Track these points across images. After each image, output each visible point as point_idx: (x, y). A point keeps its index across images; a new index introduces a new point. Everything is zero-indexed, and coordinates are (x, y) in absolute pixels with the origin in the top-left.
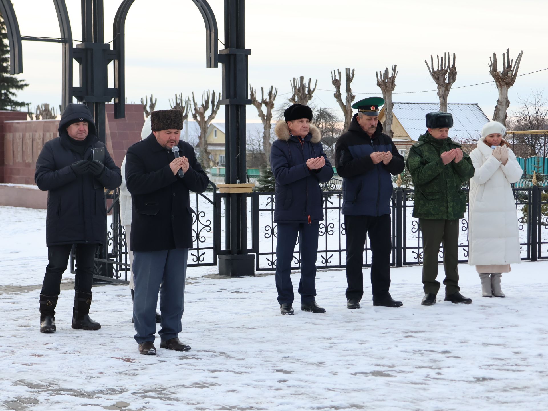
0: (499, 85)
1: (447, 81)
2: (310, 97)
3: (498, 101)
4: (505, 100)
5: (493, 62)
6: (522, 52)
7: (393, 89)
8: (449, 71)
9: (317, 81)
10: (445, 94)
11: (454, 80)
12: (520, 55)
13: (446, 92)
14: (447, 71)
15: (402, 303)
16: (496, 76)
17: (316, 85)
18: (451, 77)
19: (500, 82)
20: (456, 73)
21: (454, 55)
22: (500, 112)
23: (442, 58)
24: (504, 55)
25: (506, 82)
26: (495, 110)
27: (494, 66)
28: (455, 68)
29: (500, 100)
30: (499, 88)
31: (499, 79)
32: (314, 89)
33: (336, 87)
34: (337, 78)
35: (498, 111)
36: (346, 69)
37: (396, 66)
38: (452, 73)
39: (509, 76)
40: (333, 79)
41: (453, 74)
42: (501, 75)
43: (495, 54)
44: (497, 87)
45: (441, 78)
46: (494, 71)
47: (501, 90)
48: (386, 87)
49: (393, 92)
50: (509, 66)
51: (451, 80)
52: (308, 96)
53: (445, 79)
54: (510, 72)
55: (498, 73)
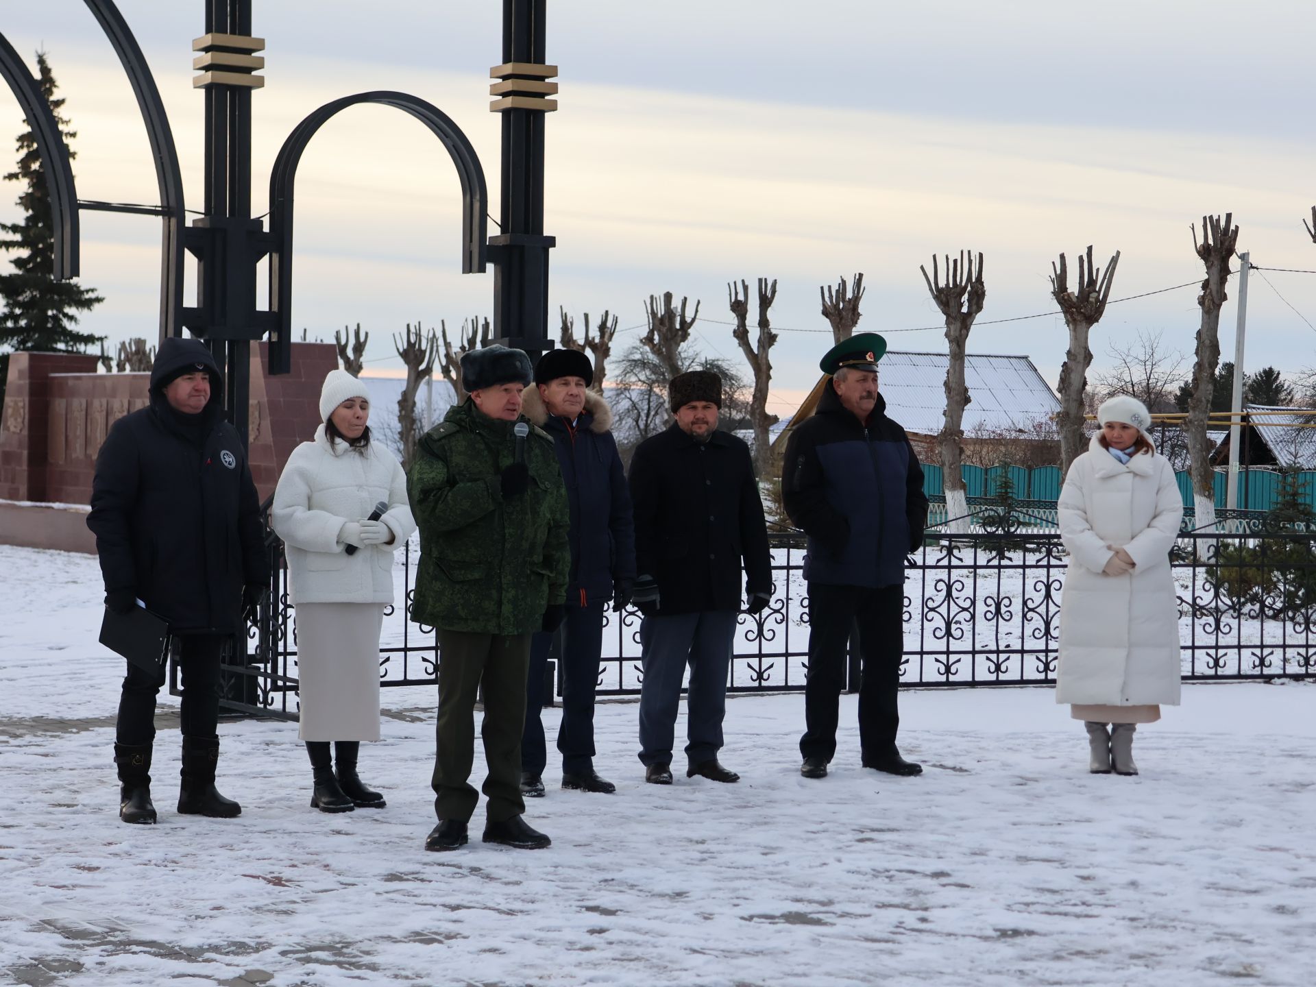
0: (1070, 319)
1: (965, 309)
2: (685, 336)
3: (1069, 353)
4: (1083, 351)
5: (1058, 272)
6: (1118, 253)
7: (854, 323)
8: (969, 288)
9: (699, 302)
10: (961, 335)
11: (980, 308)
12: (1114, 260)
13: (964, 332)
14: (966, 287)
15: (920, 767)
16: (1065, 300)
17: (697, 311)
18: (974, 301)
19: (1072, 314)
20: (983, 294)
21: (981, 255)
22: (1073, 376)
23: (955, 261)
24: (1081, 258)
25: (1084, 315)
26: (1063, 371)
27: (1061, 279)
28: (982, 284)
29: (1073, 351)
30: (1071, 325)
31: (1071, 307)
32: (693, 320)
33: (737, 316)
34: (741, 297)
35: (1069, 374)
36: (760, 280)
37: (861, 275)
38: (976, 292)
39: (1092, 302)
40: (733, 300)
41: (978, 295)
42: (1074, 300)
43: (1062, 257)
44: (1068, 323)
45: (952, 303)
46: (1061, 291)
47: (1075, 330)
48: (842, 319)
50: (1092, 282)
51: (974, 308)
52: (680, 333)
53: (962, 305)
54: (1094, 295)
55: (1069, 295)
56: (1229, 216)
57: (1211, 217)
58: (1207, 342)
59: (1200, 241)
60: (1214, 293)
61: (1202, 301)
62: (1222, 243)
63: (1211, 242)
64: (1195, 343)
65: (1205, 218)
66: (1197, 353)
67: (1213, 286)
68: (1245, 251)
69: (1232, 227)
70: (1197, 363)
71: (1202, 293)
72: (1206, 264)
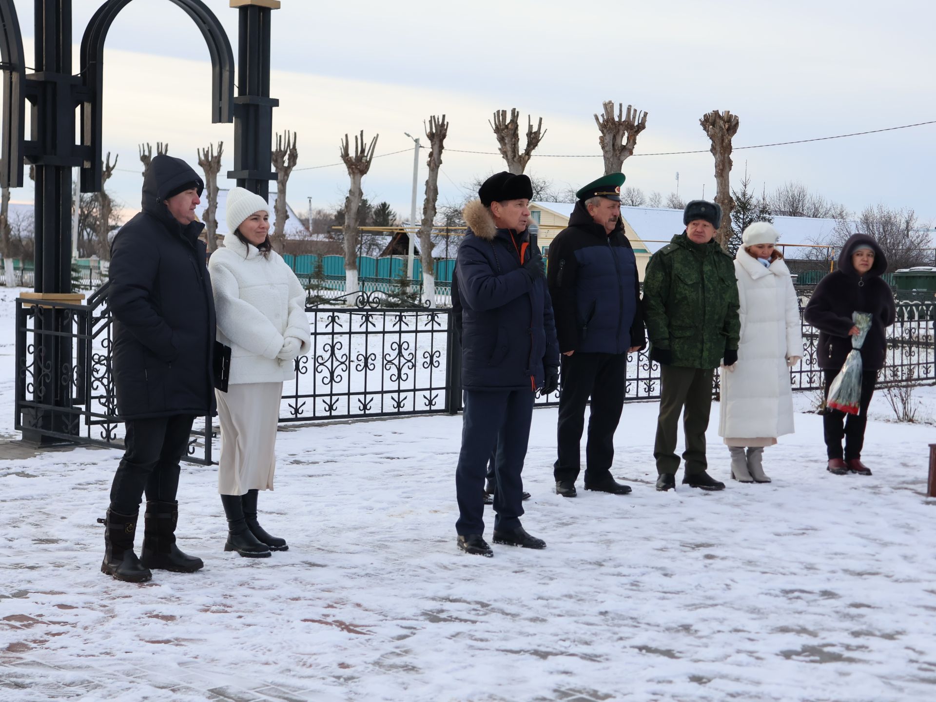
0: (351, 172)
1: (286, 164)
2: (109, 175)
3: (350, 191)
4: (358, 190)
5: (345, 144)
6: (378, 135)
7: (218, 170)
8: (288, 152)
9: (117, 156)
10: (284, 179)
11: (295, 164)
12: (376, 139)
13: (286, 177)
14: (286, 152)
16: (349, 161)
17: (116, 161)
18: (292, 160)
19: (352, 169)
20: (297, 155)
21: (295, 133)
22: (352, 204)
23: (280, 136)
24: (356, 137)
25: (359, 169)
26: (347, 201)
27: (346, 149)
28: (296, 150)
29: (352, 190)
30: (351, 175)
31: (352, 165)
32: (114, 166)
33: (145, 164)
34: (147, 153)
35: (350, 203)
36: (158, 143)
37: (222, 143)
38: (293, 155)
39: (363, 163)
40: (142, 154)
41: (293, 157)
42: (354, 161)
43: (346, 136)
44: (350, 174)
45: (279, 160)
46: (345, 156)
47: (354, 178)
48: (211, 168)
49: (218, 174)
50: (363, 151)
51: (292, 164)
52: (106, 173)
53: (284, 162)
54: (364, 158)
55: (350, 158)
56: (444, 116)
57: (434, 117)
58: (432, 187)
59: (428, 130)
60: (436, 160)
61: (429, 164)
62: (441, 131)
63: (434, 131)
64: (425, 187)
65: (431, 117)
66: (426, 193)
67: (435, 155)
68: (418, 138)
69: (445, 123)
70: (426, 199)
71: (429, 159)
72: (431, 142)
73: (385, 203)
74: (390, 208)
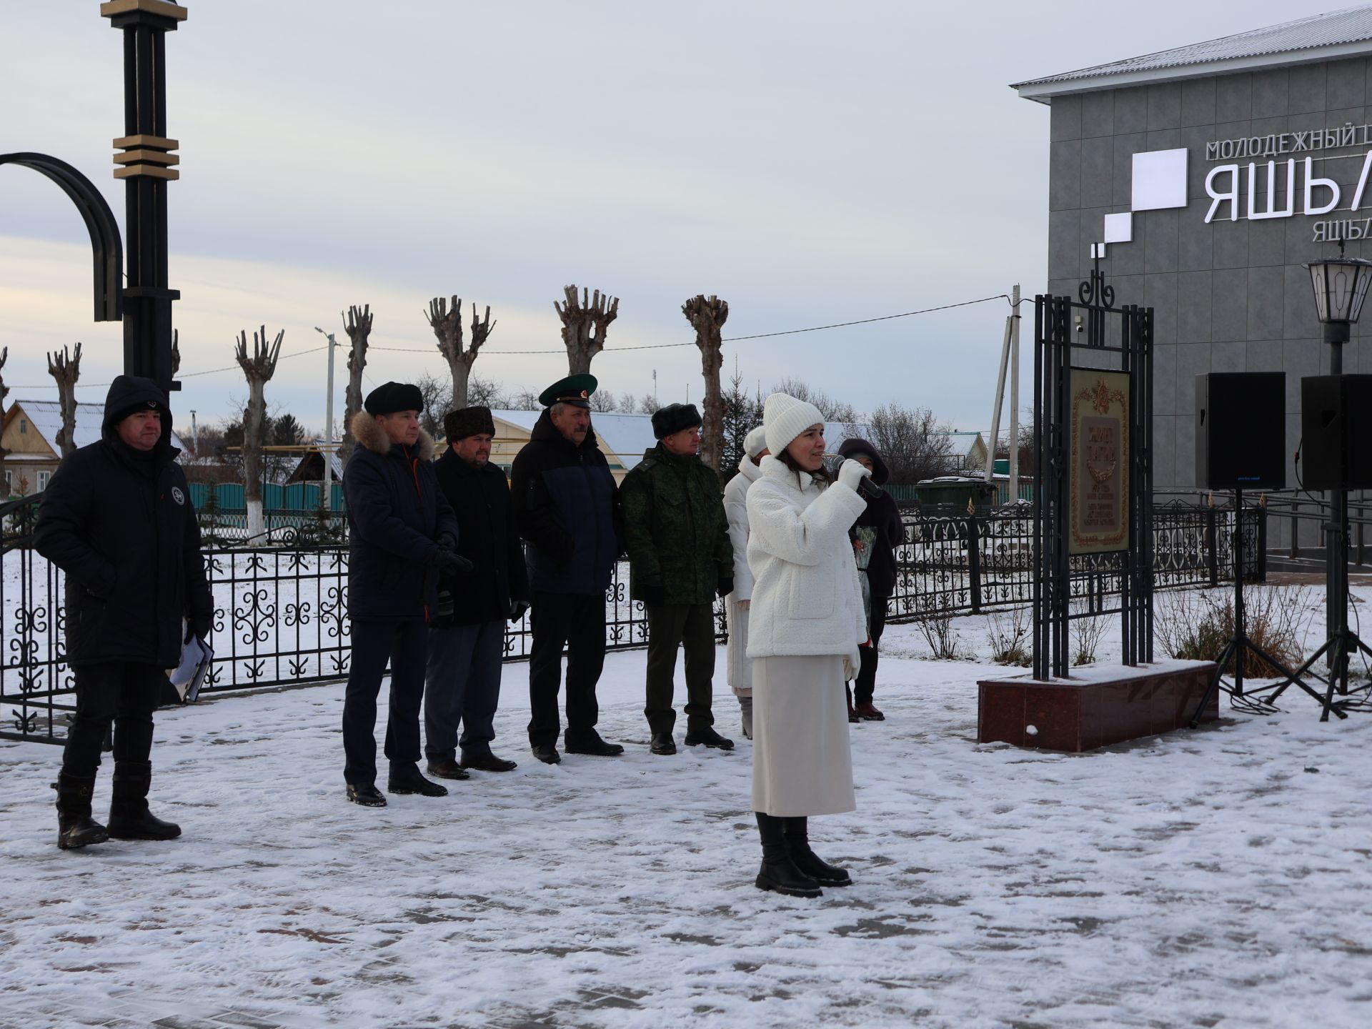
0: (250, 378)
3: (250, 402)
4: (259, 401)
5: (241, 343)
6: (283, 331)
7: (76, 380)
12: (280, 336)
16: (247, 364)
19: (252, 374)
20: (179, 358)
22: (253, 418)
24: (256, 334)
25: (260, 374)
27: (243, 348)
28: (178, 352)
29: (252, 400)
30: (251, 382)
31: (251, 369)
35: (250, 417)
37: (80, 344)
38: (173, 357)
39: (266, 366)
41: (174, 360)
42: (253, 364)
43: (243, 333)
44: (248, 380)
46: (242, 358)
47: (254, 386)
48: (65, 377)
49: (75, 384)
50: (265, 350)
54: (267, 360)
55: (249, 360)
56: (367, 306)
57: (355, 307)
58: (354, 395)
59: (348, 324)
60: (358, 359)
61: (350, 366)
62: (363, 325)
63: (355, 325)
64: (345, 395)
65: (351, 307)
66: (347, 402)
67: (357, 355)
68: (331, 333)
69: (369, 315)
70: (347, 409)
71: (350, 360)
72: (352, 339)
73: (289, 415)
74: (296, 421)
